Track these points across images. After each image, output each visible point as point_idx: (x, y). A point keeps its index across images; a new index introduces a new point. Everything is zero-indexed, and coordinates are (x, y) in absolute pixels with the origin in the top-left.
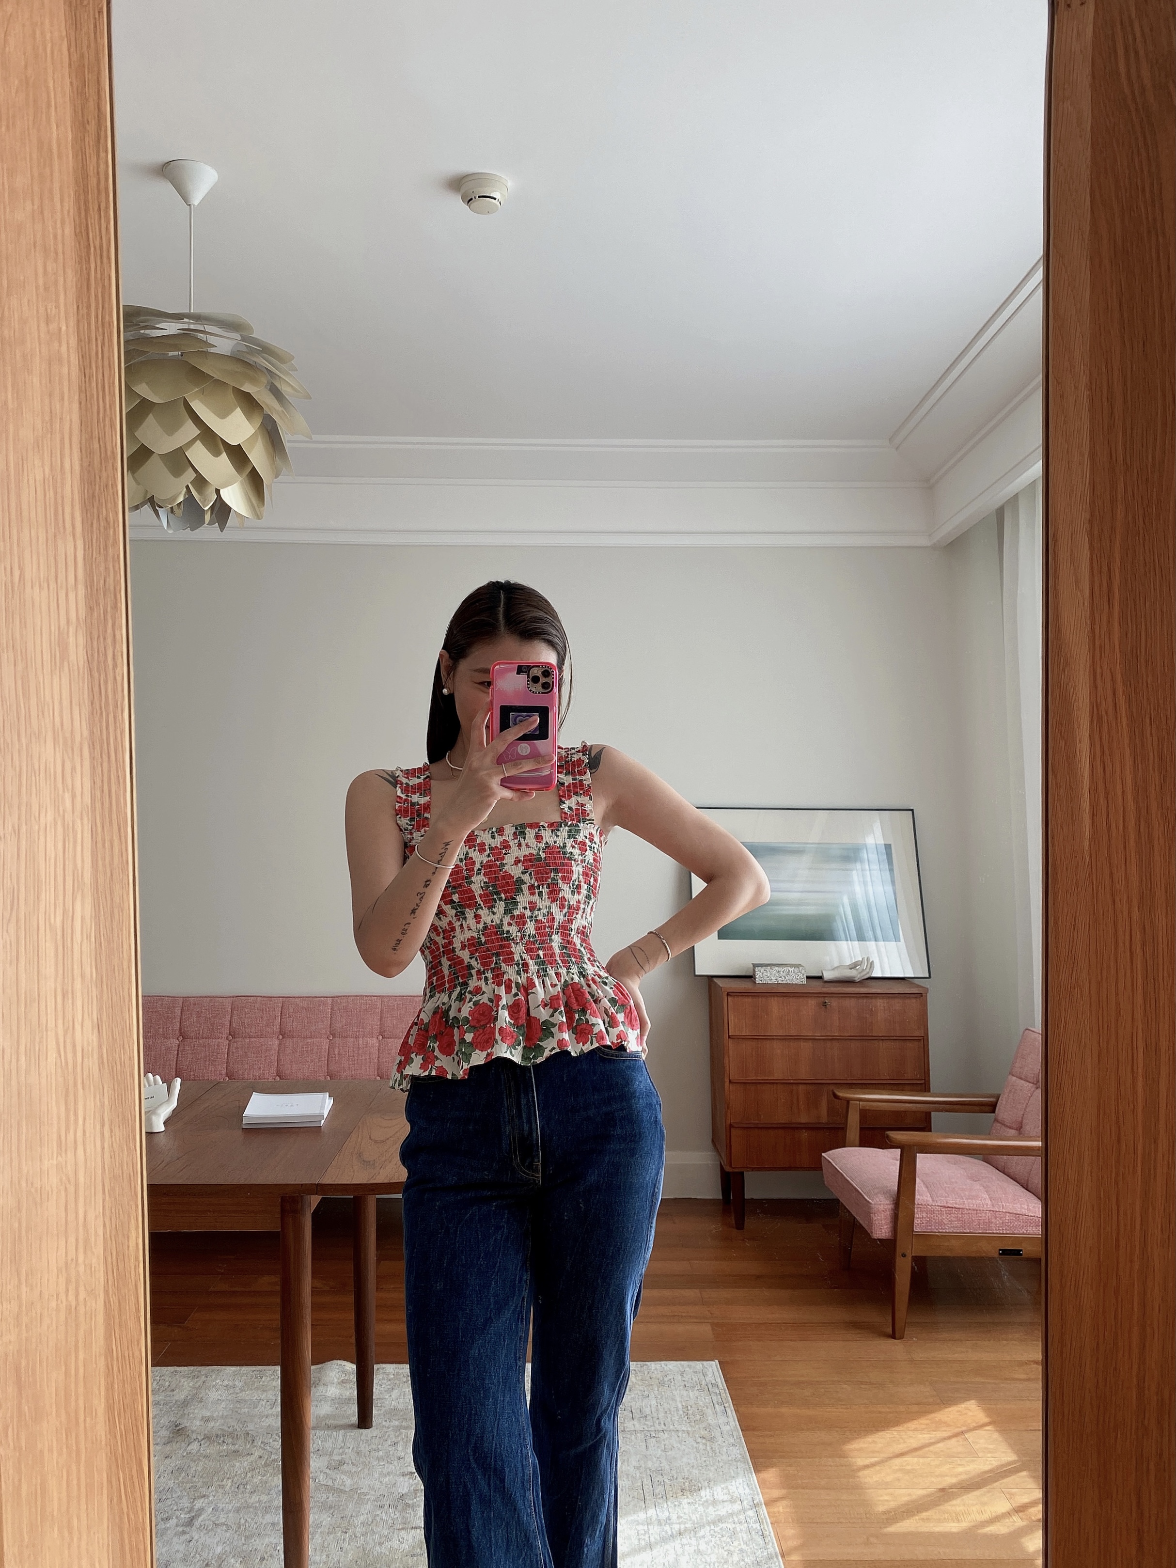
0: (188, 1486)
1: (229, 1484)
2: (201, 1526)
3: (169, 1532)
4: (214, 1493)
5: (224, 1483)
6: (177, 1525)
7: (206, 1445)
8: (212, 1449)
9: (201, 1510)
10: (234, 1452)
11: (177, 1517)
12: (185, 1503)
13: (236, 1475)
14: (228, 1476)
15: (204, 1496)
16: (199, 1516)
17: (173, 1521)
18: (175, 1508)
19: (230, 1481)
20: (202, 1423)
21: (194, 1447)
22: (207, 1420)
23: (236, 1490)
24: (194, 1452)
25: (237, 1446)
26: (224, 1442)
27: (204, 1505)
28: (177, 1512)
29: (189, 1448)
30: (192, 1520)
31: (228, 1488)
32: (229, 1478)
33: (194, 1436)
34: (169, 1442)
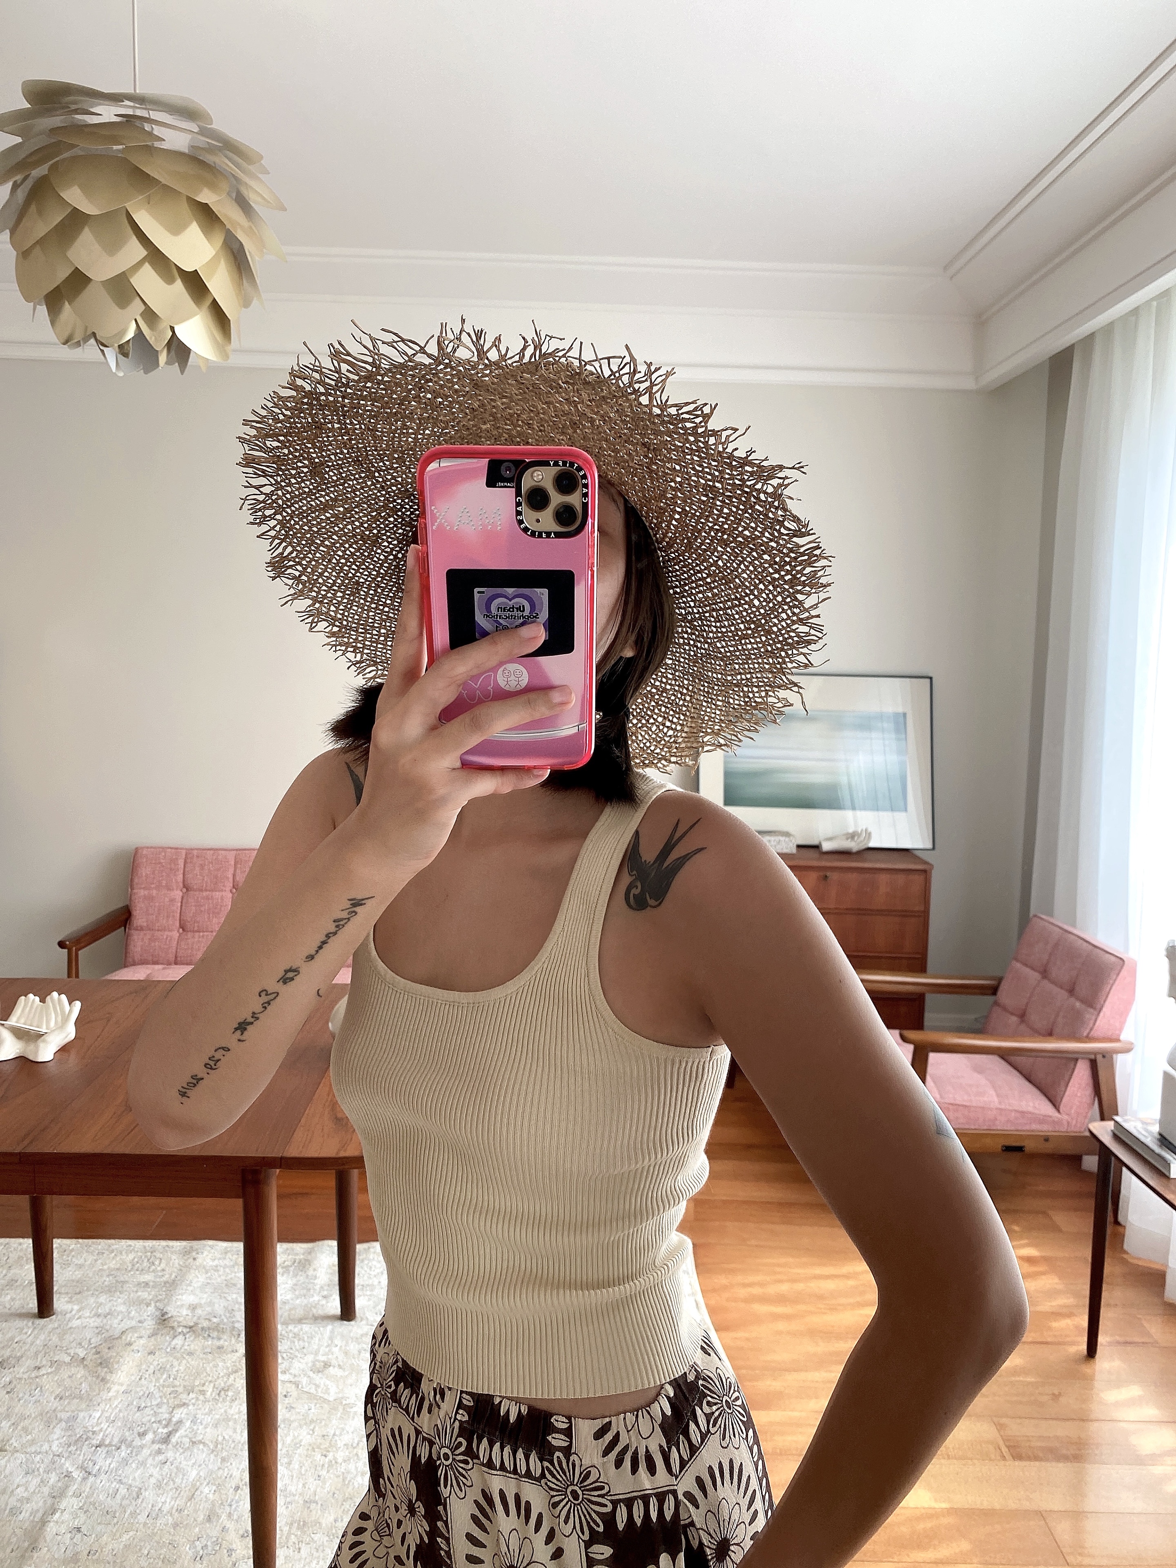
0: (170, 1390)
1: (210, 1390)
2: (177, 1443)
3: (145, 1451)
4: (193, 1401)
5: (204, 1388)
6: (153, 1442)
7: (192, 1338)
8: (195, 1344)
9: (180, 1422)
10: (219, 1348)
11: (154, 1432)
12: (164, 1411)
13: (218, 1378)
14: (210, 1379)
15: (184, 1404)
16: (176, 1431)
17: (150, 1436)
18: (153, 1420)
19: (212, 1385)
20: (188, 1312)
21: (179, 1341)
22: (193, 1308)
23: (217, 1397)
24: (178, 1347)
25: (222, 1342)
26: (209, 1336)
27: (183, 1416)
28: (154, 1425)
29: (174, 1342)
30: (169, 1436)
31: (209, 1394)
32: (211, 1382)
33: (180, 1330)
34: (154, 1334)
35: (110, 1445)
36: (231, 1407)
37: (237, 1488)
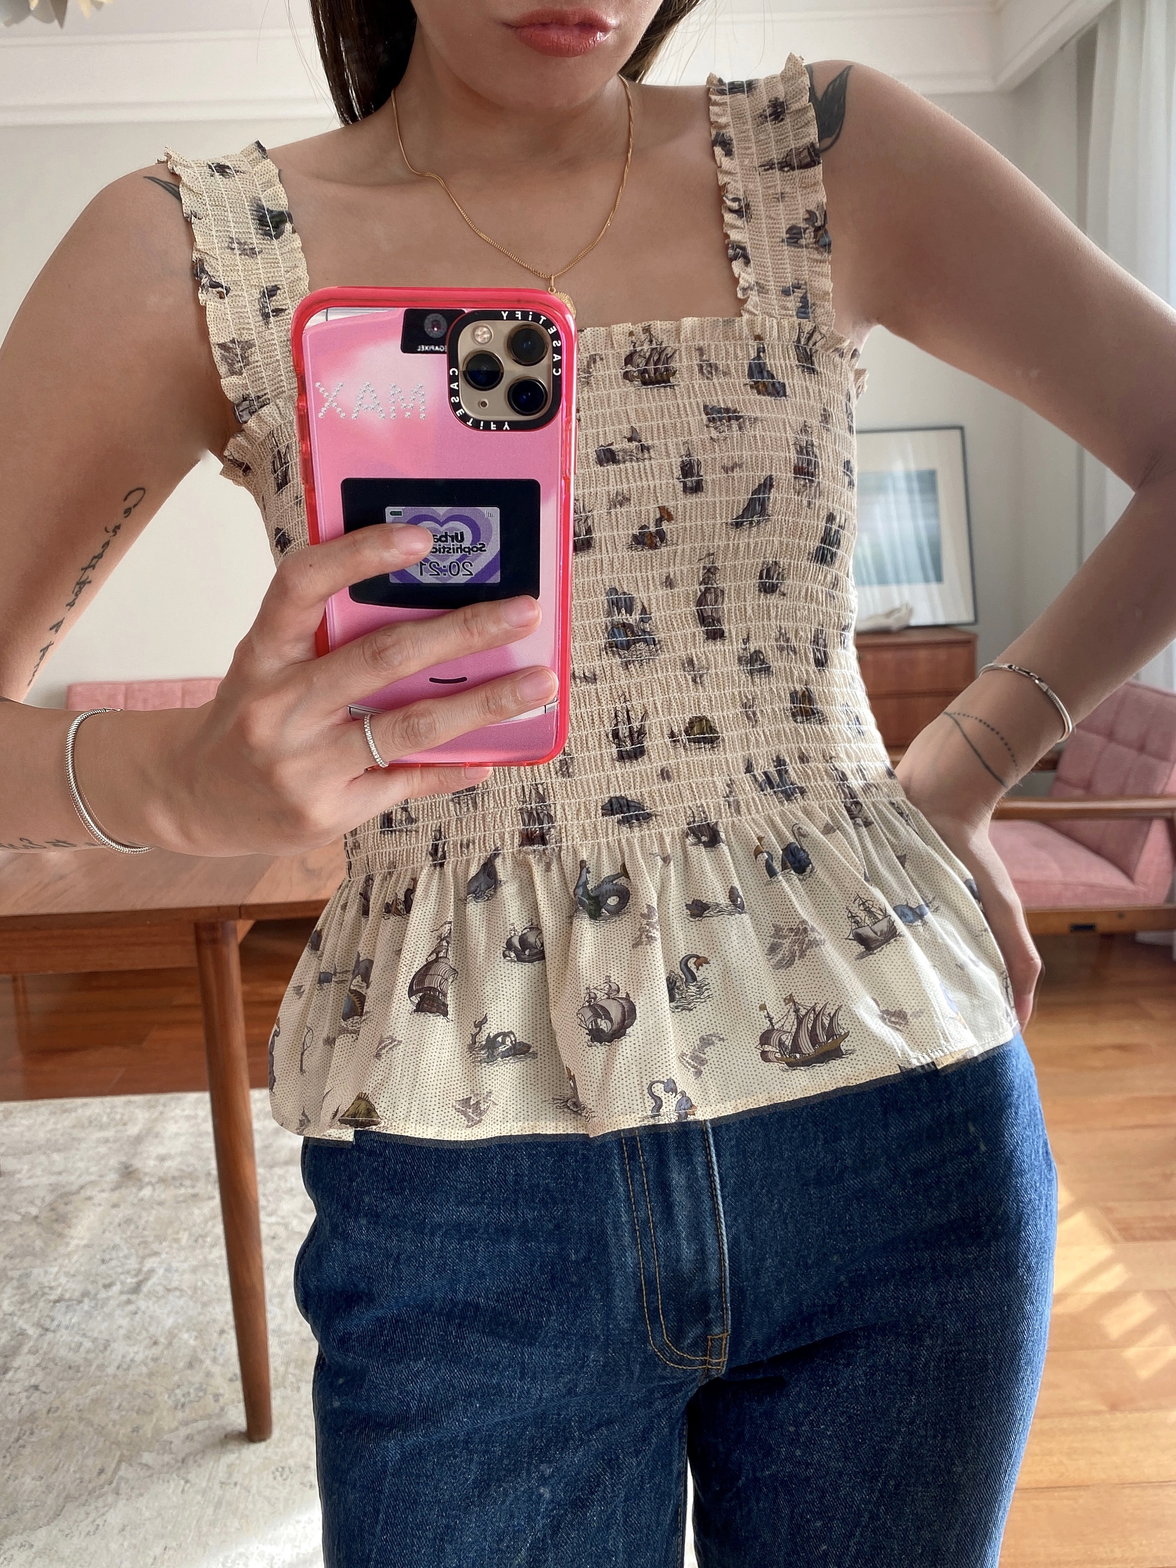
0: (137, 1241)
1: (186, 1238)
2: (150, 1292)
3: (111, 1302)
4: (167, 1250)
5: (179, 1236)
6: (122, 1293)
7: (161, 1189)
8: (167, 1194)
9: (152, 1271)
10: (195, 1196)
11: (122, 1283)
12: (132, 1261)
13: (194, 1225)
14: (185, 1226)
15: (156, 1253)
16: (148, 1279)
17: (117, 1288)
18: (120, 1271)
19: (187, 1232)
20: (157, 1163)
21: (147, 1192)
22: (162, 1159)
23: (194, 1244)
24: (146, 1197)
25: (197, 1190)
26: (181, 1184)
27: (155, 1264)
28: (122, 1277)
29: (141, 1194)
30: (139, 1285)
31: (184, 1241)
32: (185, 1229)
33: (147, 1179)
34: (117, 1187)
35: (70, 1299)
36: (210, 1253)
37: (222, 1332)
